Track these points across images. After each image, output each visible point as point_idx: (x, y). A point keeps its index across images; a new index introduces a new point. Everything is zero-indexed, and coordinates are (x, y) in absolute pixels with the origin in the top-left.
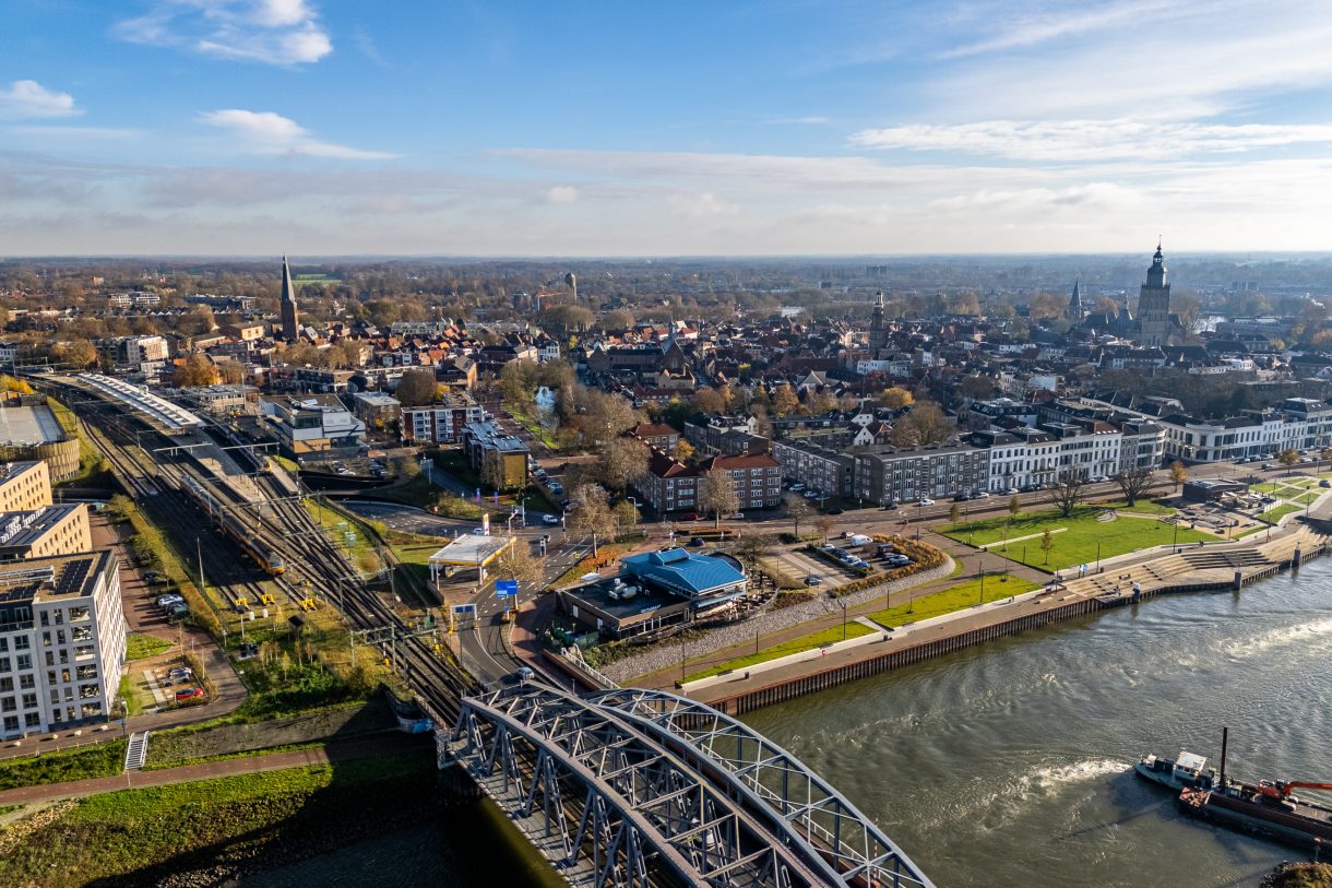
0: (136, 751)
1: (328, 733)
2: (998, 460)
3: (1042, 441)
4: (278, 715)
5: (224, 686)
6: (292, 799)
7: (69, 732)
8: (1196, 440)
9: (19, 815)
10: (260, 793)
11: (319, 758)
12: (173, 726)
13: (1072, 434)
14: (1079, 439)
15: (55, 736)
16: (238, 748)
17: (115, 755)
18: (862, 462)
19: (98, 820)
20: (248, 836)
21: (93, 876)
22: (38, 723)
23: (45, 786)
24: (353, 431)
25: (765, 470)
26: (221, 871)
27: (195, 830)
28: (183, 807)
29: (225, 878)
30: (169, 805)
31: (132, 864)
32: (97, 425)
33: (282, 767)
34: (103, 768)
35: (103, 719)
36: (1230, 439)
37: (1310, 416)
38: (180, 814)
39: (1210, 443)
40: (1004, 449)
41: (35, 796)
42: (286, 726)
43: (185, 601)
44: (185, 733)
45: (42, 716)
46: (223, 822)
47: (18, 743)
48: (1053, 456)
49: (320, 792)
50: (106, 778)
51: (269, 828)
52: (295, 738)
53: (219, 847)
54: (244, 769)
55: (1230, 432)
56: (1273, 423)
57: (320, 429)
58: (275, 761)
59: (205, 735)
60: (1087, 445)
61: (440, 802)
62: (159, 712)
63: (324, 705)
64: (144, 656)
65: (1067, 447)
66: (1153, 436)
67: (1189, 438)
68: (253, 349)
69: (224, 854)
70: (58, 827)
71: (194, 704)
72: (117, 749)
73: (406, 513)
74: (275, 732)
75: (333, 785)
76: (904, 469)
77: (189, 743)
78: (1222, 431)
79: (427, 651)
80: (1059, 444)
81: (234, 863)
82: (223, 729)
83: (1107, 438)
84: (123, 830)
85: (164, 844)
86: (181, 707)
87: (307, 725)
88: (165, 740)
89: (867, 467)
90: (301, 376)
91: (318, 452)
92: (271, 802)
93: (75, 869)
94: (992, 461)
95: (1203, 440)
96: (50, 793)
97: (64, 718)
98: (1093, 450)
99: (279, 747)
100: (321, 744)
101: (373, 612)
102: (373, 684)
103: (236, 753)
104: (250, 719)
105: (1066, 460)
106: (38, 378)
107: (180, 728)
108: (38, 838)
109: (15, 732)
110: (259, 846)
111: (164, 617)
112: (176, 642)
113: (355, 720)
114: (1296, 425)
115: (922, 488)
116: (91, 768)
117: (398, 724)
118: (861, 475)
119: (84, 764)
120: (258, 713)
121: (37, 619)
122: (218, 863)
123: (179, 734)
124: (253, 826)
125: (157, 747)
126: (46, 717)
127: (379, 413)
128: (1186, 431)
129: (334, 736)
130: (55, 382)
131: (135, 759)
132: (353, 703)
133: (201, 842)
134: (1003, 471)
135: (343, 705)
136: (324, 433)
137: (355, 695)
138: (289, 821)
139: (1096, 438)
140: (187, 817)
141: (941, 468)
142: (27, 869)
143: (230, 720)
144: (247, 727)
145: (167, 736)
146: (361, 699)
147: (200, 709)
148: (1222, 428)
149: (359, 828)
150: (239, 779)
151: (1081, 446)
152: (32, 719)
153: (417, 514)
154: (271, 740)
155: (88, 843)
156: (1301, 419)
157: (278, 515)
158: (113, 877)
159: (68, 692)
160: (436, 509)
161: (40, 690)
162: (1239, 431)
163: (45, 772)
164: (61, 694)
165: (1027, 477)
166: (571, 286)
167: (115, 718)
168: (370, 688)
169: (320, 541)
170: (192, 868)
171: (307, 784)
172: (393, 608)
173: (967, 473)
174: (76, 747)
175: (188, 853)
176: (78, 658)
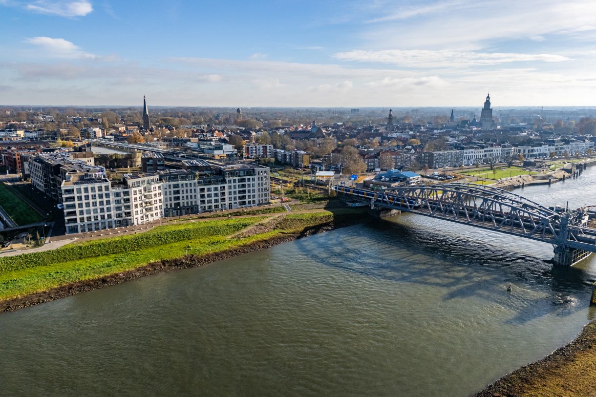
0: (288, 208)
2: (466, 155)
3: (478, 149)
8: (522, 151)
13: (487, 147)
14: (489, 149)
16: (311, 208)
17: (284, 209)
18: (425, 155)
23: (272, 214)
24: (233, 152)
25: (396, 157)
34: (282, 211)
35: (269, 203)
36: (532, 151)
37: (556, 144)
39: (527, 152)
40: (468, 151)
45: (256, 201)
48: (482, 154)
55: (532, 148)
56: (545, 146)
57: (222, 151)
59: (301, 205)
60: (492, 151)
65: (485, 151)
66: (510, 149)
67: (520, 151)
72: (282, 207)
76: (439, 156)
77: (298, 207)
78: (530, 148)
80: (483, 150)
82: (305, 204)
83: (497, 149)
88: (293, 206)
89: (427, 156)
91: (223, 159)
94: (464, 155)
95: (524, 151)
96: (276, 214)
98: (493, 152)
99: (321, 208)
105: (485, 156)
109: (250, 205)
114: (552, 147)
115: (444, 163)
118: (424, 159)
121: (257, 173)
123: (295, 205)
128: (518, 149)
134: (467, 158)
136: (224, 152)
139: (494, 148)
141: (450, 156)
144: (310, 204)
148: (530, 147)
151: (490, 151)
152: (254, 202)
156: (553, 145)
159: (262, 195)
161: (256, 193)
162: (535, 148)
165: (474, 161)
166: (240, 114)
173: (457, 158)
176: (265, 186)
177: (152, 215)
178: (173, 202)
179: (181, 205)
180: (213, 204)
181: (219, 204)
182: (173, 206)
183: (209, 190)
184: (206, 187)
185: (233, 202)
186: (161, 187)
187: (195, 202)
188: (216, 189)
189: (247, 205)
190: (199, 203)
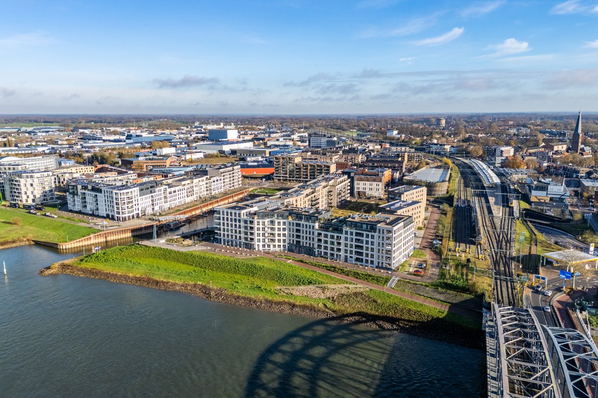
0: (393, 282)
1: (454, 302)
4: (440, 288)
5: (432, 274)
6: (428, 316)
7: (380, 270)
9: (355, 286)
10: (419, 310)
11: (445, 308)
12: (407, 279)
15: (376, 270)
16: (422, 294)
17: (387, 281)
19: (371, 296)
20: (408, 321)
21: (362, 310)
22: (373, 264)
23: (365, 282)
24: (563, 195)
26: (395, 327)
27: (395, 311)
28: (395, 303)
29: (395, 329)
30: (391, 301)
31: (373, 312)
32: (464, 179)
33: (431, 306)
34: (382, 283)
35: (390, 269)
38: (393, 305)
41: (361, 283)
42: (441, 293)
43: (441, 244)
44: (409, 282)
45: (375, 262)
46: (404, 313)
47: (366, 268)
49: (438, 319)
50: (381, 286)
51: (416, 322)
52: (442, 298)
53: (398, 320)
54: (419, 300)
57: (546, 192)
58: (430, 303)
59: (415, 285)
61: (480, 343)
62: (408, 274)
63: (458, 292)
64: (416, 257)
68: (551, 154)
69: (399, 322)
70: (361, 294)
71: (418, 276)
72: (388, 279)
73: (564, 236)
74: (436, 294)
75: (443, 319)
77: (409, 286)
79: (513, 288)
81: (400, 326)
82: (420, 286)
84: (376, 302)
85: (384, 311)
86: (415, 275)
87: (448, 296)
88: (403, 282)
90: (565, 169)
91: (542, 203)
92: (421, 314)
93: (359, 306)
96: (366, 284)
97: (380, 265)
99: (435, 299)
100: (449, 305)
101: (505, 268)
102: (480, 291)
103: (421, 295)
104: (430, 286)
106: (458, 160)
107: (408, 280)
108: (356, 294)
109: (367, 265)
110: (410, 326)
111: (431, 247)
112: (428, 256)
113: (466, 301)
116: (379, 282)
117: (482, 310)
119: (377, 280)
120: (434, 285)
121: (377, 231)
122: (395, 324)
123: (407, 282)
124: (411, 319)
125: (399, 283)
126: (376, 264)
127: (588, 190)
129: (456, 304)
130: (463, 162)
131: (391, 284)
132: (469, 295)
133: (394, 316)
135: (464, 294)
136: (547, 194)
137: (471, 293)
138: (423, 323)
140: (394, 307)
142: (349, 300)
143: (424, 284)
144: (428, 288)
145: (403, 281)
146: (473, 295)
147: (419, 278)
149: (445, 337)
150: (416, 303)
152: (372, 262)
153: (570, 238)
154: (433, 296)
155: (366, 301)
157: (501, 223)
158: (367, 313)
159: (382, 257)
160: (580, 238)
161: (375, 253)
163: (367, 278)
164: (381, 257)
167: (394, 271)
168: (477, 292)
169: (509, 237)
170: (388, 322)
171: (436, 314)
172: (515, 269)
174: (379, 274)
175: (389, 317)
176: (387, 247)
177: (274, 246)
178: (295, 239)
179: (301, 244)
180: (329, 252)
181: (335, 253)
182: (295, 243)
183: (326, 236)
184: (323, 233)
185: (349, 255)
186: (286, 223)
187: (313, 244)
188: (332, 237)
189: (364, 263)
190: (316, 246)
